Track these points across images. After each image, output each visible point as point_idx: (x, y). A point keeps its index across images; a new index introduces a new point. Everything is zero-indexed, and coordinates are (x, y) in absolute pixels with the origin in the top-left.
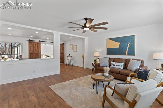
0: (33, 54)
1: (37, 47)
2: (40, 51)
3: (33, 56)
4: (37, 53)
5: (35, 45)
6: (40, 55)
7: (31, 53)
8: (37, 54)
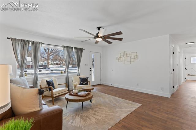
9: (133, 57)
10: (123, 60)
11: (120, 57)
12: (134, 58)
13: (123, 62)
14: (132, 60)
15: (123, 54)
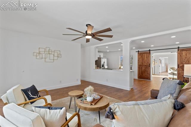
0: (142, 66)
1: (146, 58)
2: (149, 63)
3: (142, 68)
4: (146, 64)
5: (144, 56)
6: (149, 68)
7: (140, 65)
8: (145, 66)
9: (56, 55)
10: (44, 57)
11: (39, 53)
12: (58, 57)
13: (44, 59)
14: (56, 58)
15: (43, 50)
